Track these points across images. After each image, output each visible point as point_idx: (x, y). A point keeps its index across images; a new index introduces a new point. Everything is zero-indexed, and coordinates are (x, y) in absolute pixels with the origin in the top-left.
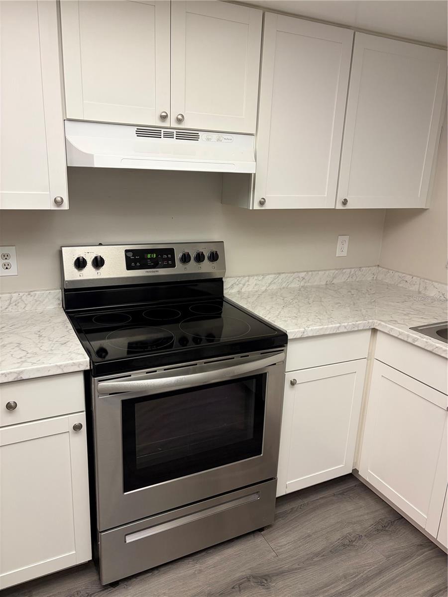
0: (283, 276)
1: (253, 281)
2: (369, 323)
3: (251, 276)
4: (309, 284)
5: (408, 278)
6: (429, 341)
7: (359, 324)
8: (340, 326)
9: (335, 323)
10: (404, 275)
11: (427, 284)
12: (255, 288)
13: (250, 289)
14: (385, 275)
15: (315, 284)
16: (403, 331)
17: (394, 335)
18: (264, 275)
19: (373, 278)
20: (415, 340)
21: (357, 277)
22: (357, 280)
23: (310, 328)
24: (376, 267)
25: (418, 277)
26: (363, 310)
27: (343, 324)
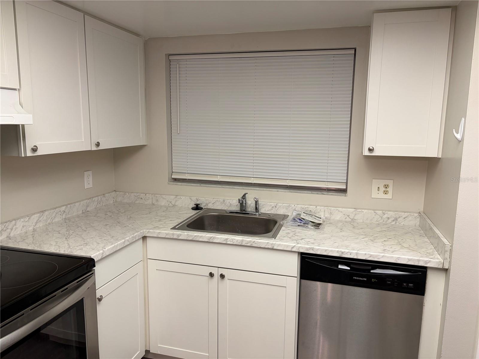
0: (47, 213)
1: (20, 223)
2: (141, 233)
3: (18, 220)
4: (69, 216)
5: (142, 196)
6: (189, 233)
7: (136, 235)
8: (125, 241)
9: (121, 240)
10: (138, 194)
11: (157, 197)
12: (23, 230)
13: (18, 232)
14: (123, 197)
15: (75, 214)
16: (168, 232)
17: (162, 237)
18: (29, 216)
19: (114, 201)
20: (178, 236)
21: (103, 202)
22: (104, 205)
23: (107, 249)
24: (115, 192)
25: (149, 194)
26: (129, 226)
27: (126, 239)
